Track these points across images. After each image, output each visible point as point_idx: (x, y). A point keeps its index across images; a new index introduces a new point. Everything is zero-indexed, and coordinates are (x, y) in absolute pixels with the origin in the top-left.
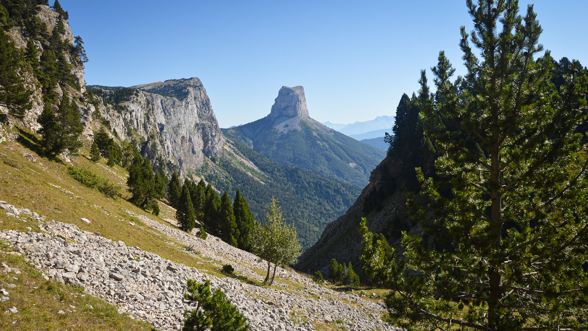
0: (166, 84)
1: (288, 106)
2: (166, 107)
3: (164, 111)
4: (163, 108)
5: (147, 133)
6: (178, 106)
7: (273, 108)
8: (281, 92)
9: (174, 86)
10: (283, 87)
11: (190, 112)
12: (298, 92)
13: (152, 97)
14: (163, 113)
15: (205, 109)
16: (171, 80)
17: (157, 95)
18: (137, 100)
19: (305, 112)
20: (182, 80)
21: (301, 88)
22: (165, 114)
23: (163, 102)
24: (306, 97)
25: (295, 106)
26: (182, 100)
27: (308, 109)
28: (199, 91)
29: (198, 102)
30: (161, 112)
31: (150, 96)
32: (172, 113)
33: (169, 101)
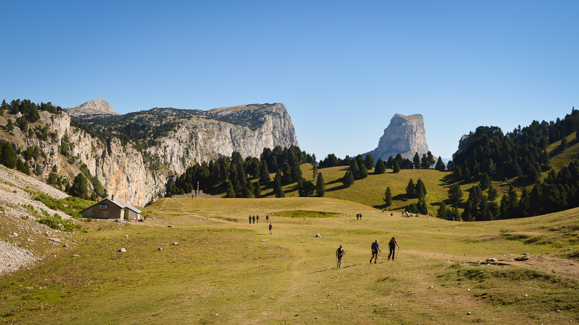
0: (246, 109)
1: (399, 139)
2: (235, 137)
3: (233, 141)
4: (232, 138)
5: (184, 167)
6: (249, 137)
7: (382, 140)
8: (392, 121)
9: (253, 113)
10: (396, 115)
11: (264, 143)
12: (414, 123)
13: (220, 126)
14: (231, 144)
15: (285, 140)
16: (253, 104)
17: (225, 124)
18: (175, 135)
19: (424, 146)
20: (265, 106)
21: (419, 117)
22: (234, 144)
23: (233, 131)
24: (425, 128)
25: (408, 139)
26: (254, 130)
27: (428, 143)
28: (279, 119)
29: (277, 132)
30: (229, 143)
31: (218, 124)
32: (241, 144)
33: (239, 130)
